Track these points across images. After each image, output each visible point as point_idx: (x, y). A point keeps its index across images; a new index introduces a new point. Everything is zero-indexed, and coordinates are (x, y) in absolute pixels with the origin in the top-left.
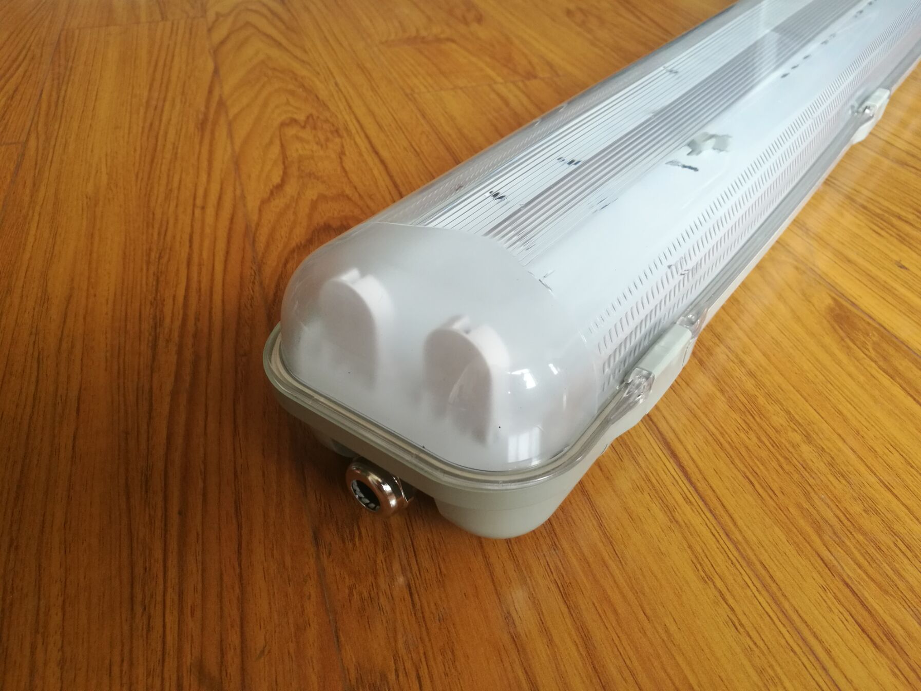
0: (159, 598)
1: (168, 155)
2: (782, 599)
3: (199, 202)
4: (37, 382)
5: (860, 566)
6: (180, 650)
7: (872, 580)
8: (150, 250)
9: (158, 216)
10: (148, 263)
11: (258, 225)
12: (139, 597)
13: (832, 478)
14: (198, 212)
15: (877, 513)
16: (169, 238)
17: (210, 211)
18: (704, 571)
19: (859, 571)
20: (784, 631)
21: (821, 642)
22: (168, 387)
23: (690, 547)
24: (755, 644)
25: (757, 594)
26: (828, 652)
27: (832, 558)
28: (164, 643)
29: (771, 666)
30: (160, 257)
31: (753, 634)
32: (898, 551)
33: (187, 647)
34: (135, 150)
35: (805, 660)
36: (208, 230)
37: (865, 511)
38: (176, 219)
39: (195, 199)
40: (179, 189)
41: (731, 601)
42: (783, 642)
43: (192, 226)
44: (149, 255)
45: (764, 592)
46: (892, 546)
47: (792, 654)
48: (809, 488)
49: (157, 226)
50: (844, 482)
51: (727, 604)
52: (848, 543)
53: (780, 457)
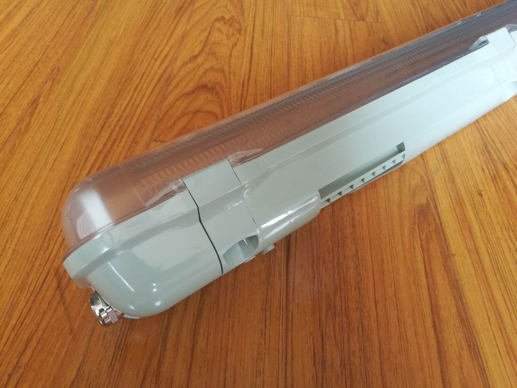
0: (56, 238)
1: (155, 25)
2: (290, 331)
3: (156, 56)
4: (52, 130)
5: (334, 330)
6: (54, 261)
7: (335, 338)
8: (123, 77)
9: (135, 59)
10: (119, 83)
11: (175, 76)
12: (49, 234)
13: (353, 289)
14: (153, 61)
15: (361, 311)
16: (133, 73)
17: (158, 63)
18: (265, 307)
19: (332, 332)
20: (281, 343)
21: (293, 353)
22: (99, 148)
23: (267, 294)
24: (265, 343)
25: (281, 324)
26: (292, 358)
27: (325, 322)
28: (50, 256)
29: (265, 354)
30: (125, 82)
31: (267, 340)
32: (357, 331)
33: (57, 260)
34: (142, 18)
35: (280, 357)
36: (152, 73)
37: (356, 309)
38: (141, 63)
39: (155, 54)
40: (151, 46)
41: (268, 323)
42: (277, 347)
43: (147, 69)
44: (121, 79)
45: (284, 325)
46: (356, 328)
47: (277, 353)
48: (339, 290)
49: (132, 64)
50: (357, 292)
51: (265, 323)
52: (337, 319)
53: (336, 271)
